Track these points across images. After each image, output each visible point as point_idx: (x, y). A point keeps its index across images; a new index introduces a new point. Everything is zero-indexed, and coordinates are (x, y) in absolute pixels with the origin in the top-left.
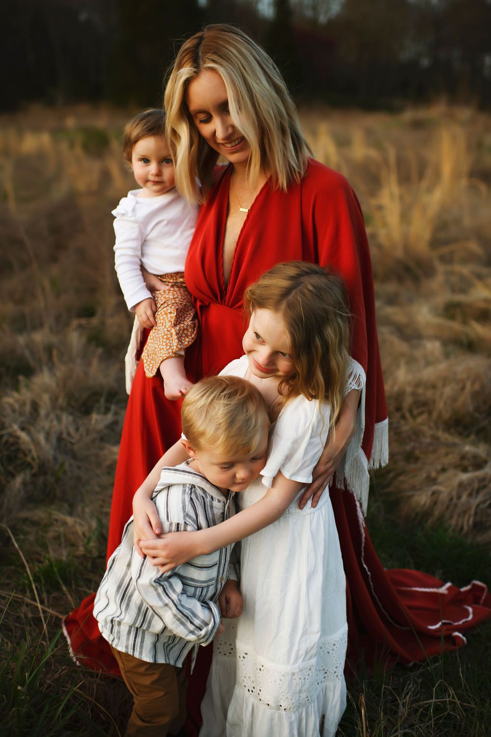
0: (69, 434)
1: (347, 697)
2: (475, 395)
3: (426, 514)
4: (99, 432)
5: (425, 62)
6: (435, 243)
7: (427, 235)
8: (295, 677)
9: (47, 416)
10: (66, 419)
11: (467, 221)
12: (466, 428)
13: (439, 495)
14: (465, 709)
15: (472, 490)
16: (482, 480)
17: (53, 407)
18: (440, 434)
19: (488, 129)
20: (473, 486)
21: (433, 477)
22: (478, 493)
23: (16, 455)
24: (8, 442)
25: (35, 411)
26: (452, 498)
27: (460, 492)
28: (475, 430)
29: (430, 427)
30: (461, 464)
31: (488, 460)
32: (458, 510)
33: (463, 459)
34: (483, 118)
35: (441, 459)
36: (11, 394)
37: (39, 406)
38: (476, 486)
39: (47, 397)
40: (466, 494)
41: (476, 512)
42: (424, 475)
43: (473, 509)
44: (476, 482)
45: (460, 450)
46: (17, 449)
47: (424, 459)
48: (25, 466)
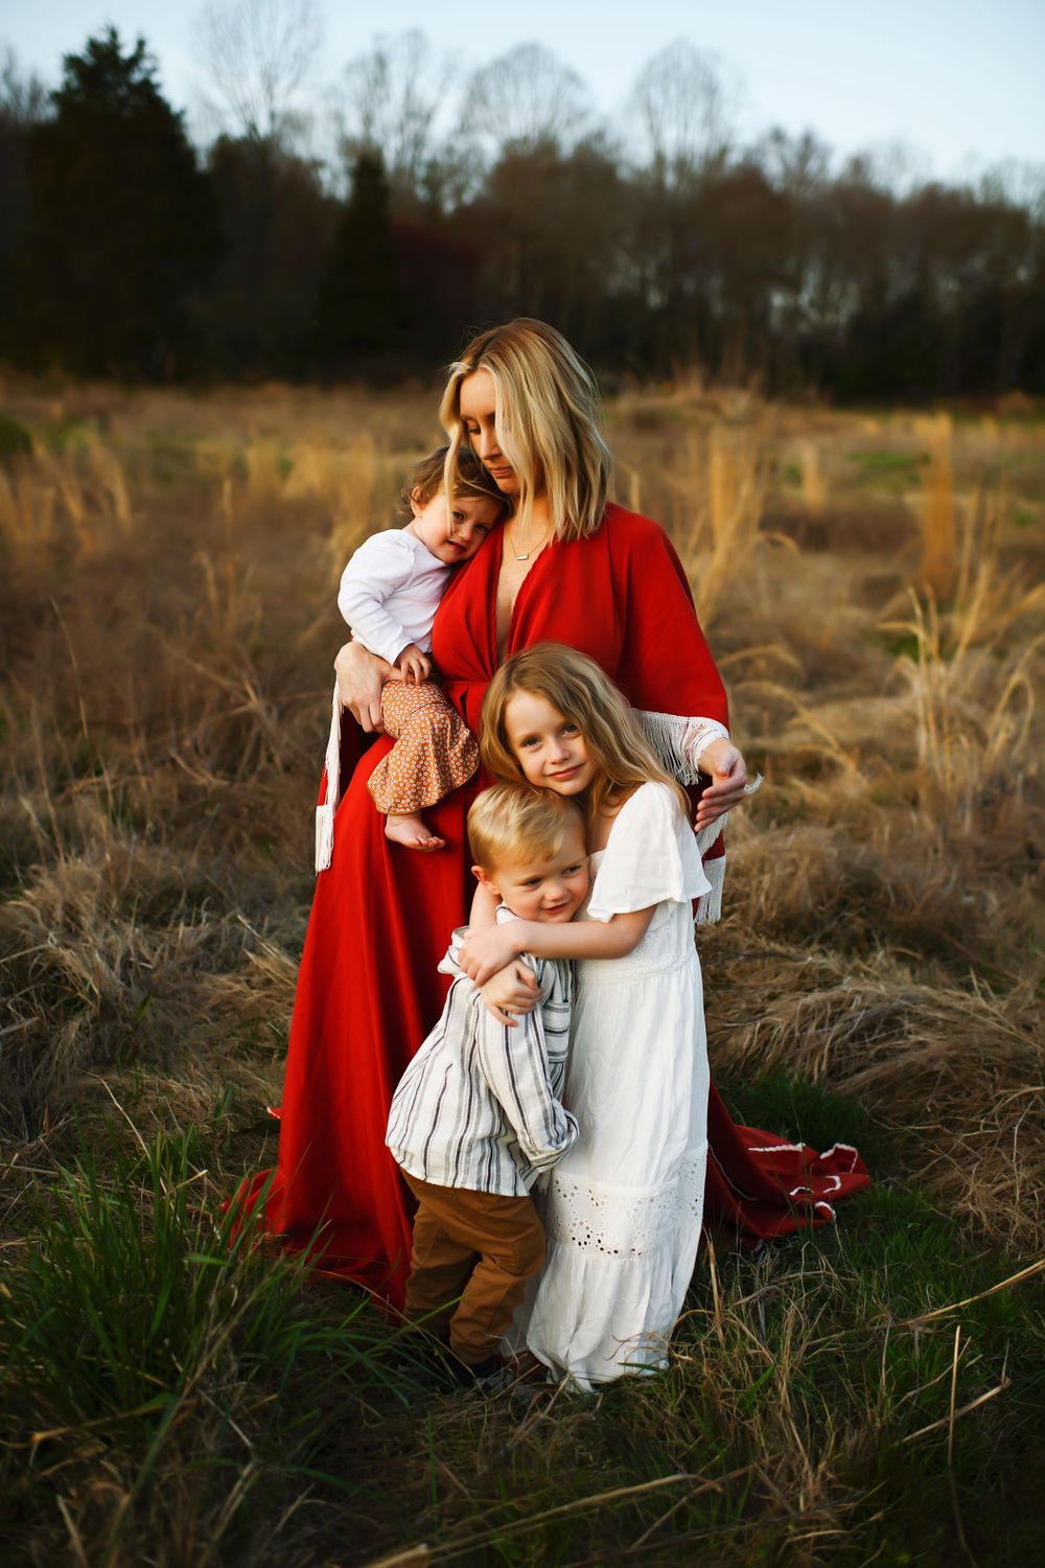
0: (141, 957)
2: (814, 882)
3: (754, 1059)
4: (190, 953)
5: (655, 299)
8: (654, 1204)
9: (96, 926)
10: (132, 931)
11: (766, 607)
12: (804, 933)
13: (772, 1029)
14: (845, 1284)
15: (823, 1019)
16: (837, 1003)
17: (104, 912)
18: (763, 942)
19: (783, 434)
20: (823, 1012)
21: (758, 1006)
22: (832, 1021)
23: (57, 988)
24: (41, 967)
25: (72, 920)
26: (792, 1032)
27: (805, 1022)
28: (818, 936)
29: (746, 933)
30: (802, 984)
31: (844, 976)
32: (803, 1050)
33: (803, 976)
34: (772, 412)
35: (768, 982)
36: (21, 894)
37: (78, 912)
38: (830, 1012)
39: (89, 896)
40: (814, 1024)
41: (831, 1050)
42: (744, 1006)
43: (827, 1046)
44: (829, 1006)
45: (799, 964)
46: (58, 978)
47: (740, 983)
48: (78, 1005)
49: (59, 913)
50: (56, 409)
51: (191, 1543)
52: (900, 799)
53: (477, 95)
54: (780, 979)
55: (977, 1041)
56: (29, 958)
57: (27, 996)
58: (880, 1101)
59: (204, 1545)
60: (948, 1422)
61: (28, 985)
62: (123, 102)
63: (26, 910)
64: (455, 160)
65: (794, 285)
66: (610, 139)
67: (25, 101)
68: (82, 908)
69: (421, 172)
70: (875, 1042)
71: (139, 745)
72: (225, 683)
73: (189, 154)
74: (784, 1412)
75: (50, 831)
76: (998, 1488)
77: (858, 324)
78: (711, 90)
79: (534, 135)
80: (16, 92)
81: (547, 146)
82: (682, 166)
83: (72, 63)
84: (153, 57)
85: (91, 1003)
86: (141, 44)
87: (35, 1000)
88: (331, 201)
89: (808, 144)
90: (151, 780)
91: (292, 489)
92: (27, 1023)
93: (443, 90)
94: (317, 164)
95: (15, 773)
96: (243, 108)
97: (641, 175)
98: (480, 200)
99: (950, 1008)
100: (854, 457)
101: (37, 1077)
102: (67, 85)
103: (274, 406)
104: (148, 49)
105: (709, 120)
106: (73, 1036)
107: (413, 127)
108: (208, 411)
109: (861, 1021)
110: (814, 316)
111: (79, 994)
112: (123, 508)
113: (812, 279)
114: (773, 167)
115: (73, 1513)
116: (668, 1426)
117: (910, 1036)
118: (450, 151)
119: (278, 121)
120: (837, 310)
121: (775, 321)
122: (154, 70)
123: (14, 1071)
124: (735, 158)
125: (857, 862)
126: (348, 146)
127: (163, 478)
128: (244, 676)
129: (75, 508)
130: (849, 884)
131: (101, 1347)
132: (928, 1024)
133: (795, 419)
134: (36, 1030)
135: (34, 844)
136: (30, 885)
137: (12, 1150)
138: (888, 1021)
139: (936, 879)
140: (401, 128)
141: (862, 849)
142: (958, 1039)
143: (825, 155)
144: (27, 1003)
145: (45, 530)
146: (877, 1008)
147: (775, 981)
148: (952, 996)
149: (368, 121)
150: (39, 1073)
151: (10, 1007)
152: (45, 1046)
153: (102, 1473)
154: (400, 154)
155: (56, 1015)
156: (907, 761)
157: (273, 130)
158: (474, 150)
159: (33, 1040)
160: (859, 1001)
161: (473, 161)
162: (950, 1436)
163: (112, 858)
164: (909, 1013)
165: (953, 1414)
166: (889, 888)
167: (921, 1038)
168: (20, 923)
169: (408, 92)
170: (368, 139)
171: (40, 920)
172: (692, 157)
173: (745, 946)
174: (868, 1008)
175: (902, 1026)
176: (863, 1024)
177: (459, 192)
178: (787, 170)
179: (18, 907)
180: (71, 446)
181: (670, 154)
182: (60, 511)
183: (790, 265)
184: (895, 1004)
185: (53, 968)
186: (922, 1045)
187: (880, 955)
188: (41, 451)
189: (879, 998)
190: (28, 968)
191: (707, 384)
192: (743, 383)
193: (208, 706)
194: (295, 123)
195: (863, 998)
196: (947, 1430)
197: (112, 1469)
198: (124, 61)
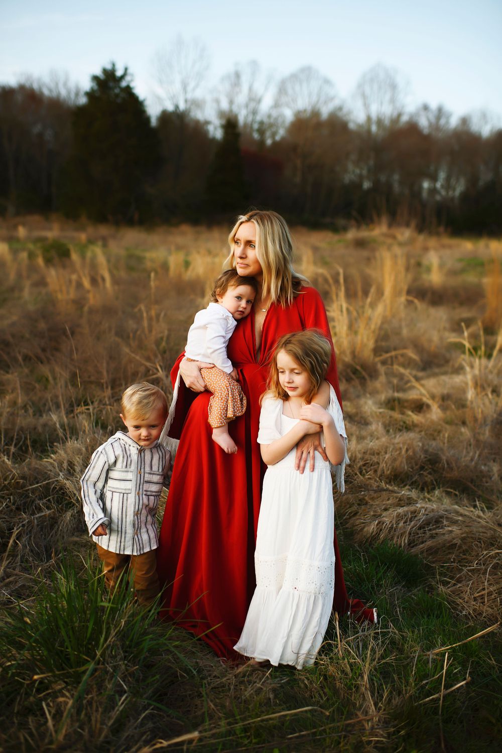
1: (332, 612)
2: (409, 459)
3: (375, 537)
5: (366, 185)
6: (377, 351)
7: (371, 344)
11: (405, 332)
12: (402, 481)
13: (383, 524)
14: (402, 635)
15: (407, 519)
16: (414, 512)
17: (85, 465)
18: (383, 484)
19: (426, 249)
20: (407, 516)
21: (379, 513)
22: (411, 521)
23: (62, 498)
24: (56, 488)
25: (71, 468)
26: (393, 525)
27: (399, 520)
28: (409, 482)
29: (376, 481)
30: (399, 504)
31: (419, 500)
32: (397, 533)
33: (400, 500)
34: (421, 238)
35: (384, 503)
36: (49, 456)
37: (74, 465)
38: (410, 517)
39: (79, 458)
40: (403, 522)
41: (410, 534)
42: (372, 513)
43: (408, 532)
44: (409, 514)
45: (398, 495)
46: (63, 493)
47: (371, 503)
48: (71, 505)
49: (65, 465)
50: (83, 237)
51: (98, 725)
52: (456, 421)
53: (282, 90)
54: (390, 502)
55: (475, 530)
56: (51, 484)
57: (49, 500)
58: (430, 557)
59: (105, 727)
60: (440, 695)
61: (50, 496)
62: (117, 96)
63: (51, 464)
64: (272, 120)
65: (434, 178)
66: (345, 110)
67: (73, 96)
68: (76, 463)
69: (256, 126)
70: (430, 530)
71: (109, 392)
72: (148, 364)
73: (148, 119)
74: (366, 687)
75: (65, 430)
76: (463, 726)
77: (465, 196)
78: (393, 87)
79: (309, 109)
80: (69, 92)
81: (316, 114)
82: (380, 122)
83: (95, 78)
84: (132, 75)
85: (77, 504)
86: (126, 69)
87: (52, 502)
88: (214, 140)
89: (440, 112)
90: (112, 408)
91: (189, 275)
92: (48, 512)
93: (266, 89)
94: (207, 123)
95: (51, 404)
96: (172, 98)
97: (360, 126)
98: (283, 139)
99: (465, 515)
100: (460, 260)
101: (52, 536)
102: (92, 89)
103: (185, 235)
104: (129, 71)
105: (393, 101)
106: (68, 518)
107: (252, 105)
108: (154, 238)
109: (423, 521)
110: (443, 193)
111: (72, 500)
112: (108, 283)
113: (442, 175)
114: (424, 122)
115: (50, 712)
116: (313, 691)
117: (445, 528)
118: (269, 116)
119: (189, 103)
120: (454, 190)
121: (425, 194)
122: (132, 80)
123: (42, 533)
124: (405, 118)
125: (431, 450)
126: (221, 114)
127: (130, 269)
128: (156, 361)
129: (86, 283)
130: (425, 459)
131: (66, 644)
132: (455, 522)
133: (432, 242)
134: (52, 515)
135: (58, 435)
136: (55, 453)
137: (38, 566)
138: (436, 521)
139: (468, 457)
140: (247, 106)
141: (434, 444)
142: (467, 529)
143: (449, 116)
144: (48, 503)
145: (72, 294)
146: (431, 515)
147: (388, 502)
148: (467, 510)
149: (231, 102)
150: (53, 534)
151: (41, 505)
152: (56, 523)
153: (64, 695)
154: (246, 117)
155: (62, 510)
156: (462, 404)
157: (186, 108)
158: (282, 115)
159: (51, 519)
160: (424, 511)
161: (280, 120)
162: (441, 701)
163: (90, 441)
164: (447, 518)
165: (443, 692)
166: (445, 461)
167: (450, 529)
168: (48, 469)
169: (250, 89)
170: (231, 111)
171: (57, 468)
172: (384, 118)
173: (375, 486)
174: (427, 515)
175: (443, 523)
176: (424, 522)
177: (274, 135)
178: (430, 124)
179: (48, 462)
180: (89, 254)
181: (374, 116)
182: (79, 285)
183: (432, 168)
184: (440, 513)
185: (61, 489)
186: (451, 532)
187: (437, 492)
188: (75, 256)
189: (433, 510)
190: (50, 489)
191: (390, 226)
192: (407, 225)
193: (140, 375)
194: (198, 104)
195: (425, 510)
196: (440, 699)
197: (68, 694)
198: (118, 77)
